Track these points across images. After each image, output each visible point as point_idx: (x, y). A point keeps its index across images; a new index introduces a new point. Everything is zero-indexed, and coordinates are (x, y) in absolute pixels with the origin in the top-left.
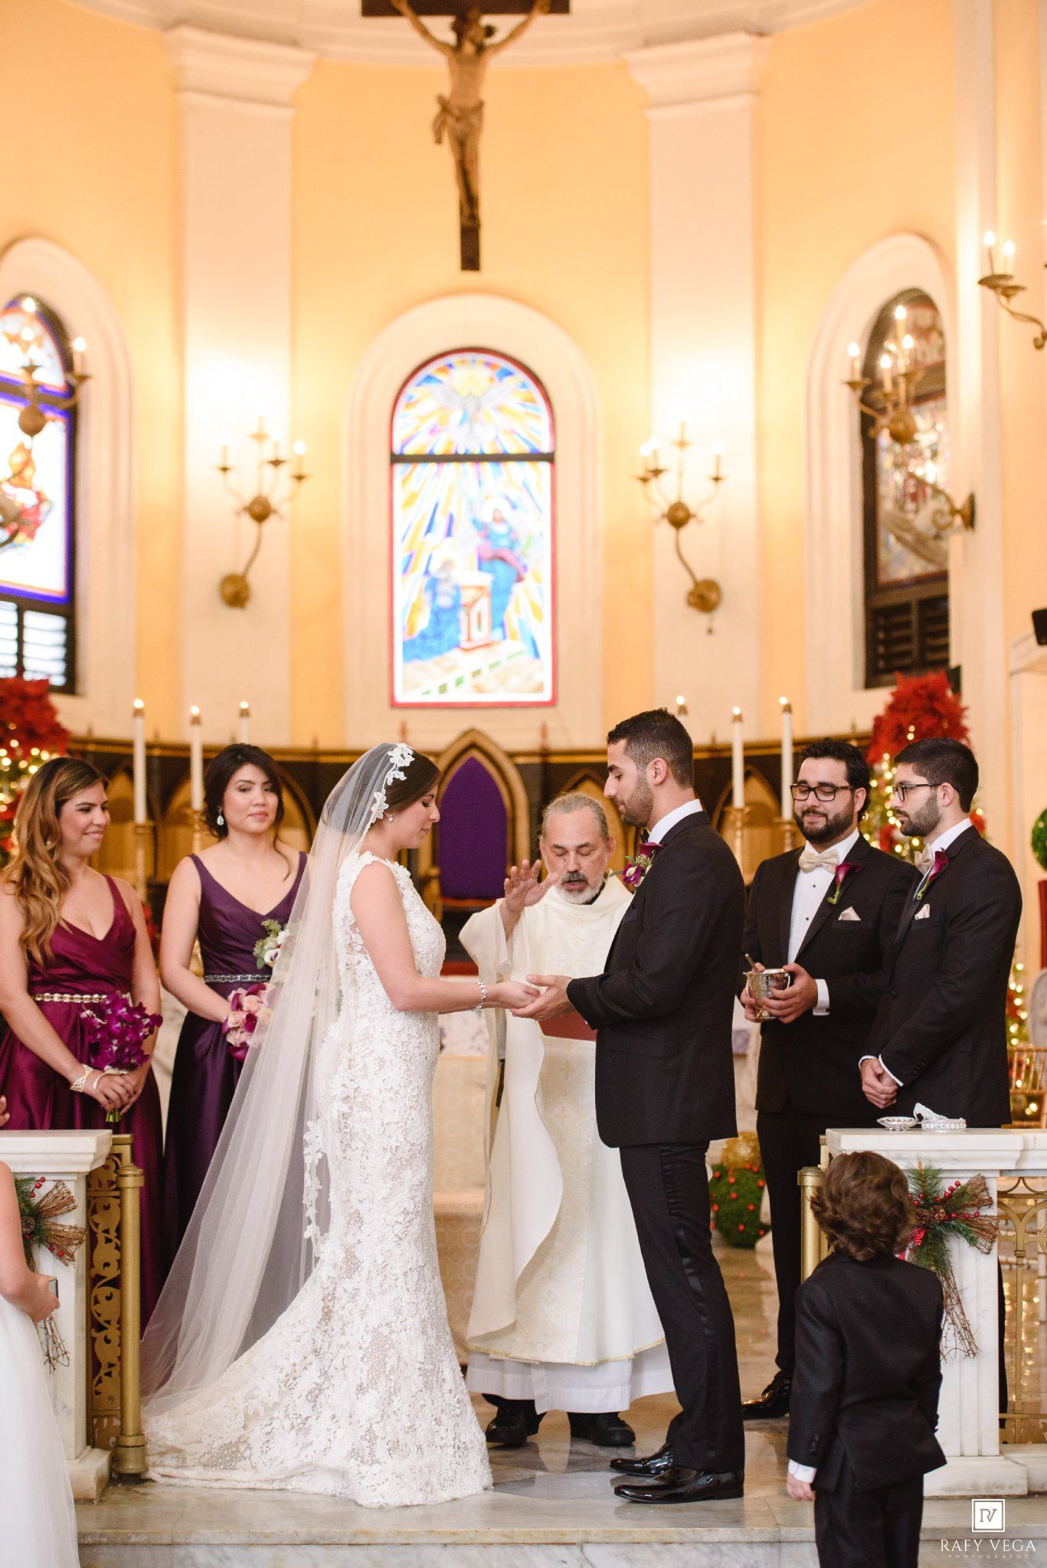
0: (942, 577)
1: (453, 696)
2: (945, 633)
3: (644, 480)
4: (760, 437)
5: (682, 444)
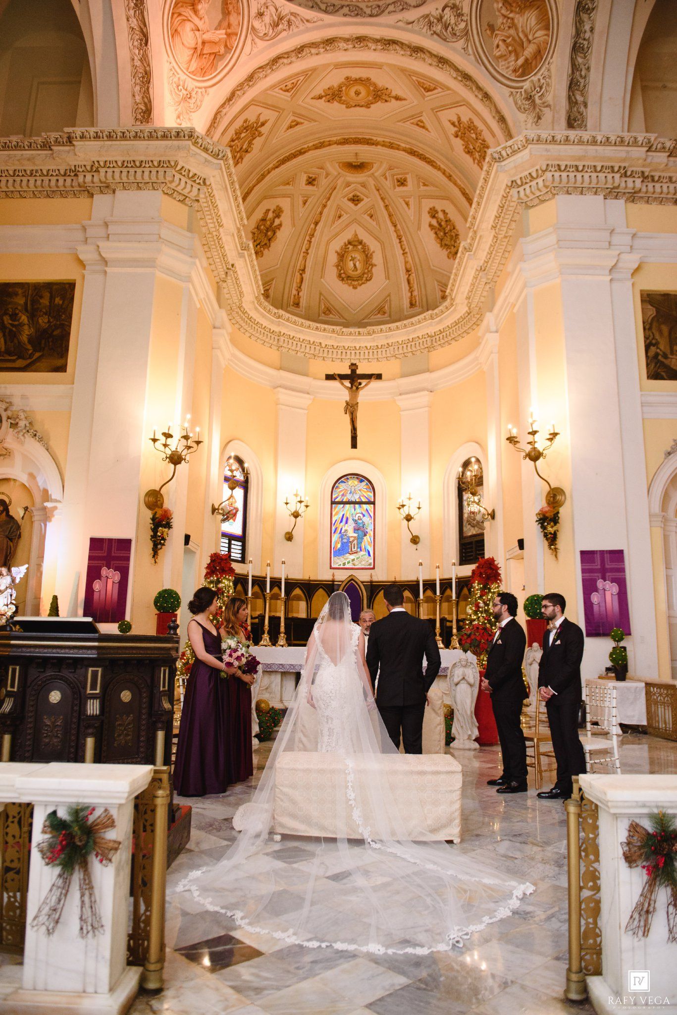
0: (482, 534)
1: (347, 566)
2: (484, 550)
3: (399, 508)
4: (430, 497)
5: (410, 499)
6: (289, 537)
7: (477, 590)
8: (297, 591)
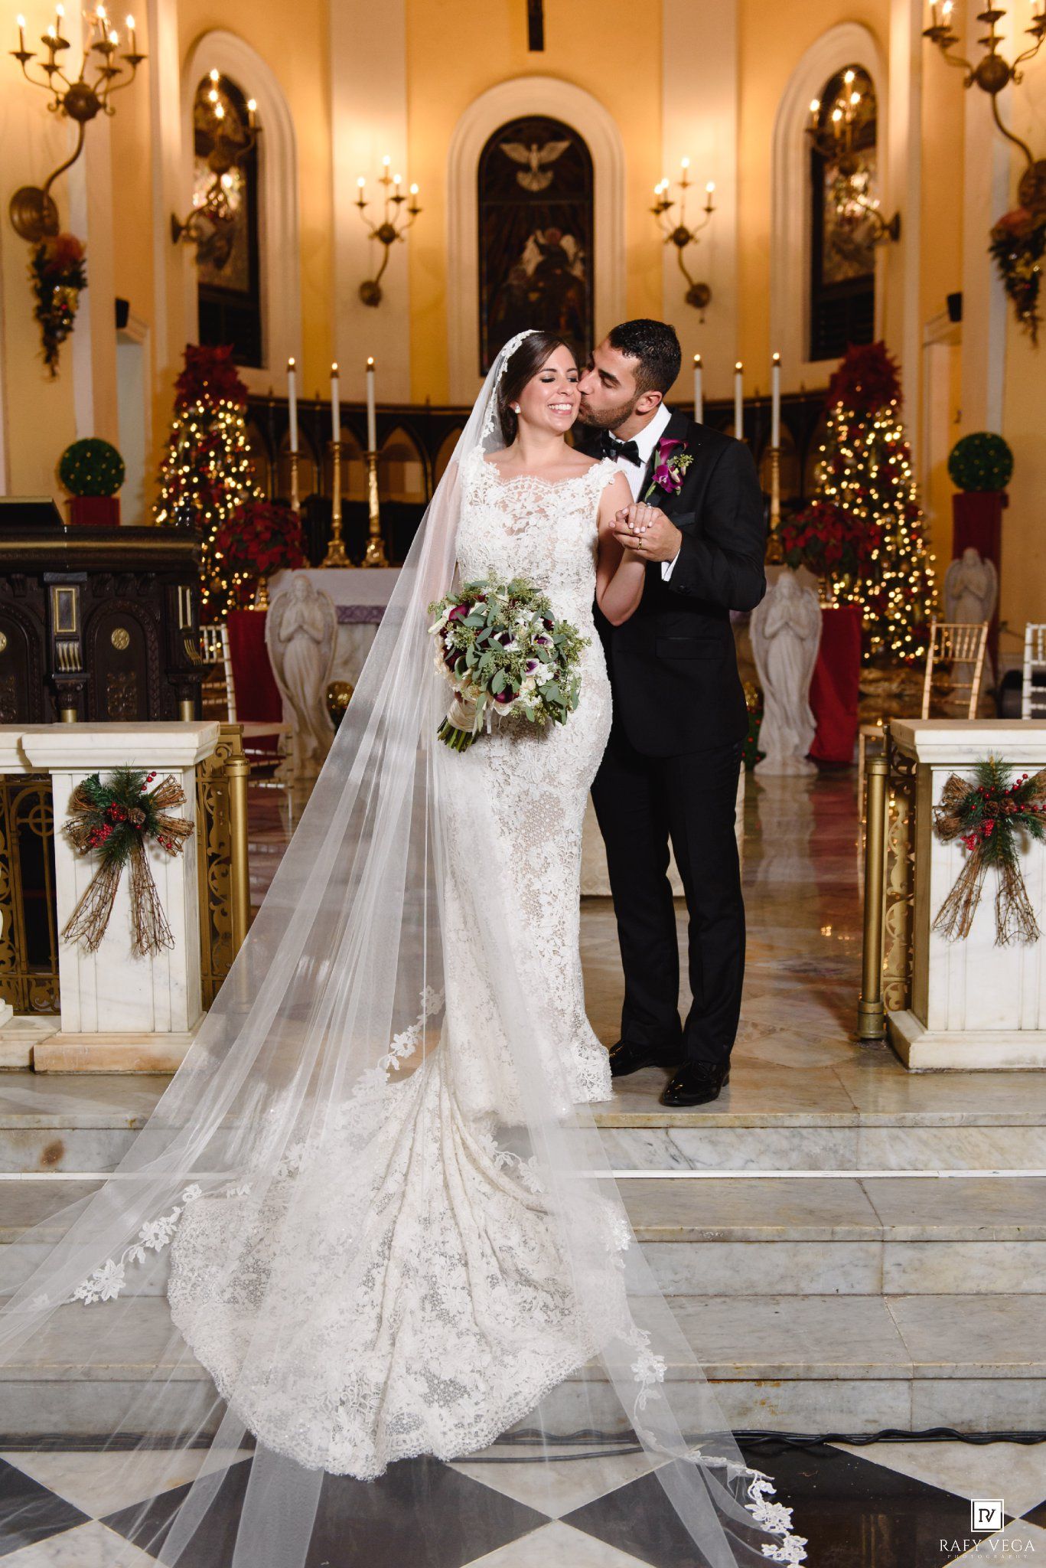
0: (870, 279)
2: (870, 320)
3: (656, 212)
5: (684, 185)
6: (371, 294)
7: (842, 423)
8: (399, 437)
